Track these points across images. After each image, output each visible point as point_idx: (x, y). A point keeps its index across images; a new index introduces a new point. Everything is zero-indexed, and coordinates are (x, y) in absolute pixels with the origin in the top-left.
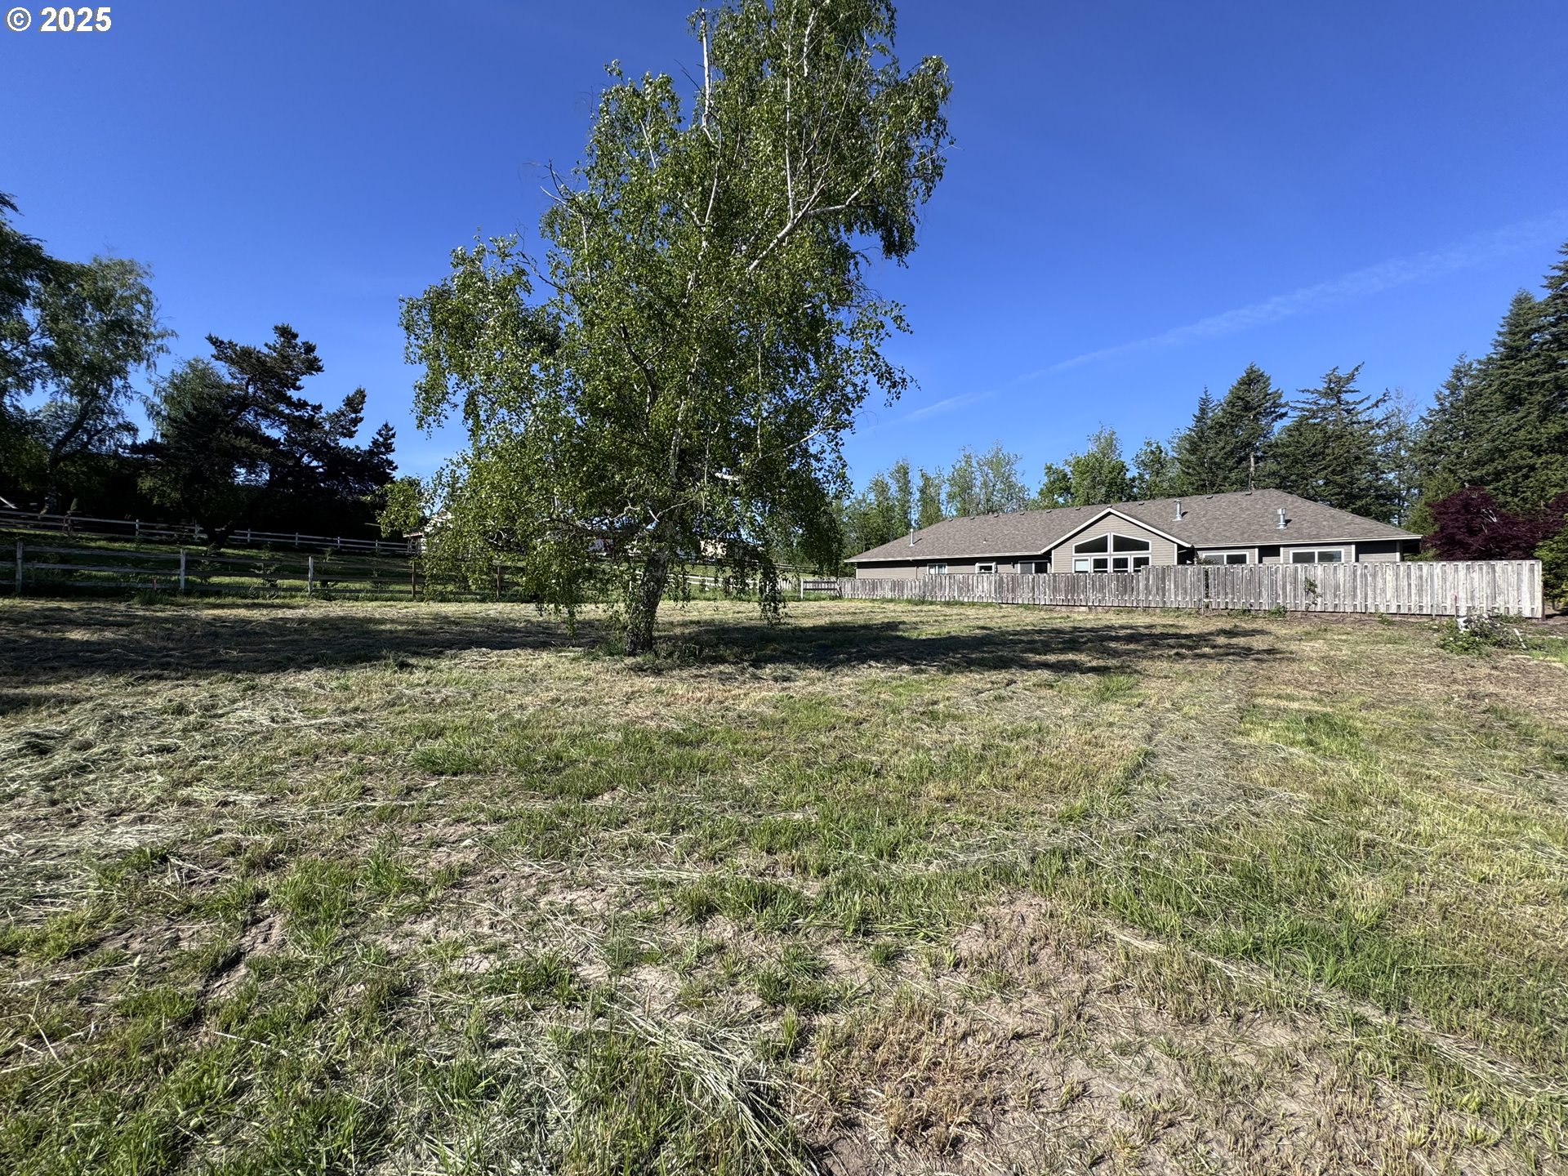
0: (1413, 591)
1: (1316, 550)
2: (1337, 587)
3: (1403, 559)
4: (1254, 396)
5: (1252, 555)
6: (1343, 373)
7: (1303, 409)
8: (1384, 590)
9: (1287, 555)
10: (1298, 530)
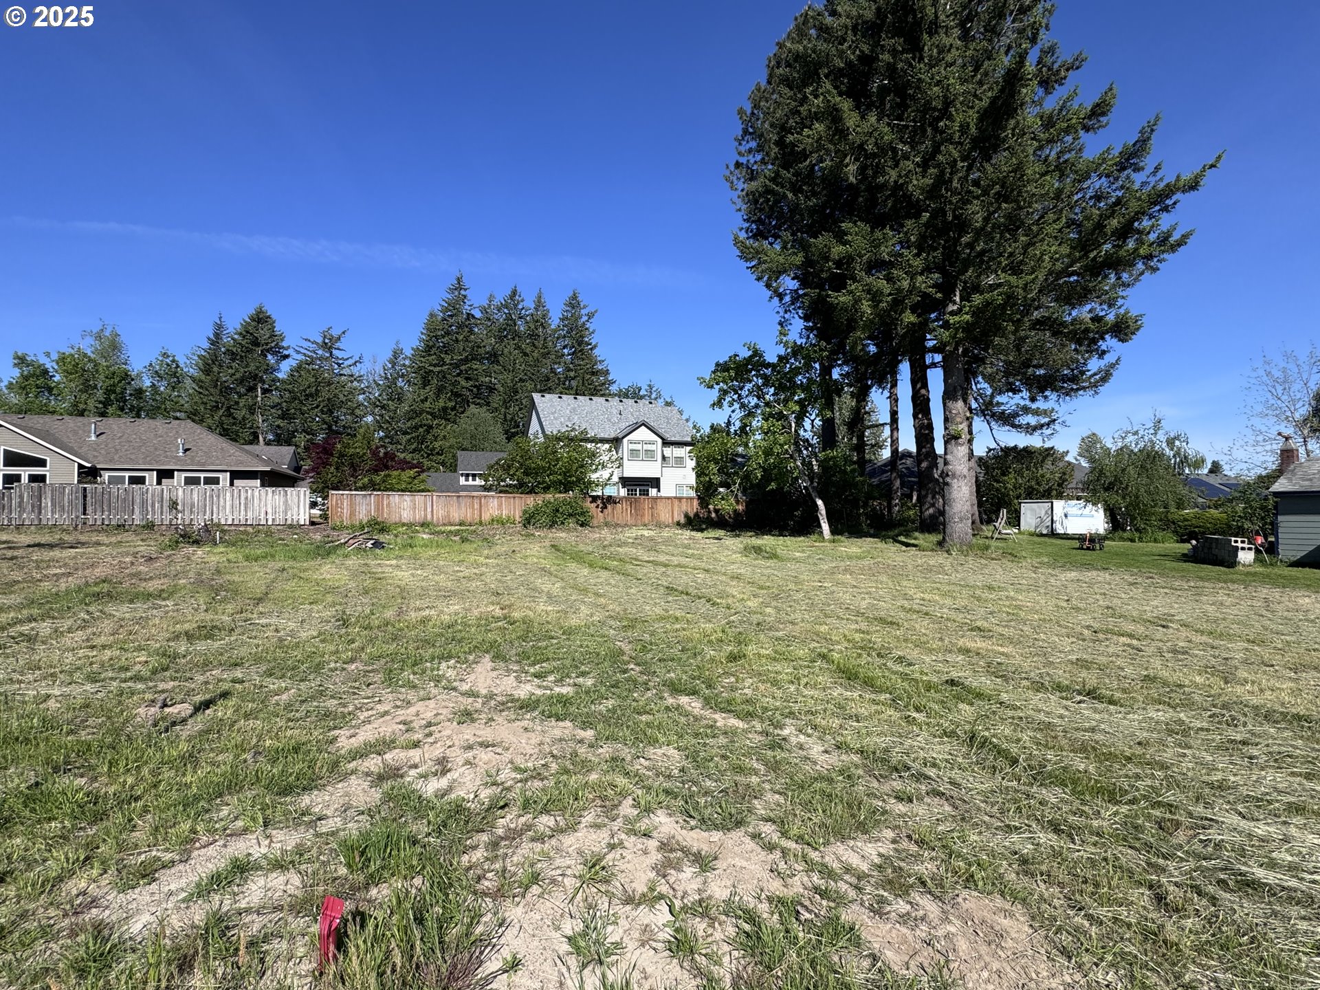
0: (242, 508)
1: (202, 475)
2: (192, 505)
3: (263, 485)
4: (263, 334)
5: (151, 477)
6: (335, 333)
7: (305, 355)
8: (224, 508)
9: (179, 478)
10: (192, 458)
